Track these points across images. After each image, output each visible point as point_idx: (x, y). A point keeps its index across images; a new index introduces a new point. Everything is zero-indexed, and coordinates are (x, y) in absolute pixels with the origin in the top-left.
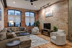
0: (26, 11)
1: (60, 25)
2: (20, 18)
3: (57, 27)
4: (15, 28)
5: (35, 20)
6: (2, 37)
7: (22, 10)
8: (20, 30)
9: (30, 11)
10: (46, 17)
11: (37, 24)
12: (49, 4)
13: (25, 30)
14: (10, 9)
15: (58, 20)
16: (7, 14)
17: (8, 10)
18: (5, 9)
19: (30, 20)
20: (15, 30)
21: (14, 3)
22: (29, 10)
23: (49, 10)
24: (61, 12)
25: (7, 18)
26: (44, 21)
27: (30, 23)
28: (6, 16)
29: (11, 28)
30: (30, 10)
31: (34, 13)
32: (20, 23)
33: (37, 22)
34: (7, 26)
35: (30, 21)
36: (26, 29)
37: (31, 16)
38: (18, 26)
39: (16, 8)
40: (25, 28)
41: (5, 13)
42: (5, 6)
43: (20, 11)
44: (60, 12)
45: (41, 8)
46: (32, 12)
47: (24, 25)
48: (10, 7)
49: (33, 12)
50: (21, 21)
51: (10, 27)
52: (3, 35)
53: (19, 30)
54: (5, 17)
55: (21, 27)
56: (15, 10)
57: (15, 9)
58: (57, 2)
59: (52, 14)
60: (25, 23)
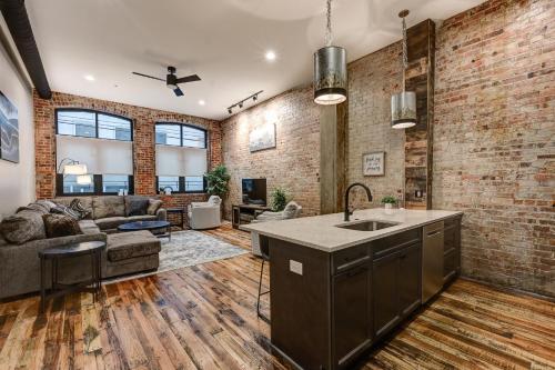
0: (163, 120)
1: (297, 185)
2: (130, 152)
3: (286, 193)
4: (99, 200)
5: (209, 166)
6: (23, 227)
7: (139, 114)
8: (128, 212)
9: (182, 120)
10: (253, 152)
11: (216, 183)
12: (261, 97)
13: (151, 209)
14: (69, 106)
15: (291, 166)
16: (50, 132)
17: (57, 110)
18: (37, 108)
19: (183, 161)
20: (99, 211)
21: (90, 78)
22: (175, 115)
23: (264, 122)
24: (301, 131)
25: (54, 153)
26: (245, 168)
27: (182, 180)
28: (45, 141)
29: (75, 200)
30: (181, 117)
31: (206, 131)
32: (131, 178)
33: (218, 173)
34: (54, 192)
35: (183, 168)
36: (159, 206)
37: (186, 143)
38: (116, 194)
39: (106, 104)
40: (154, 202)
41: (37, 125)
42: (42, 91)
43: (129, 117)
44: (299, 132)
45: (230, 112)
46: (190, 123)
47: (152, 186)
48: (71, 97)
49: (196, 124)
50: (134, 168)
51: (72, 198)
52: (25, 220)
53: (120, 209)
54: (38, 147)
55: (129, 198)
56: (97, 113)
57: (98, 108)
58: (290, 91)
59: (273, 141)
60: (157, 177)
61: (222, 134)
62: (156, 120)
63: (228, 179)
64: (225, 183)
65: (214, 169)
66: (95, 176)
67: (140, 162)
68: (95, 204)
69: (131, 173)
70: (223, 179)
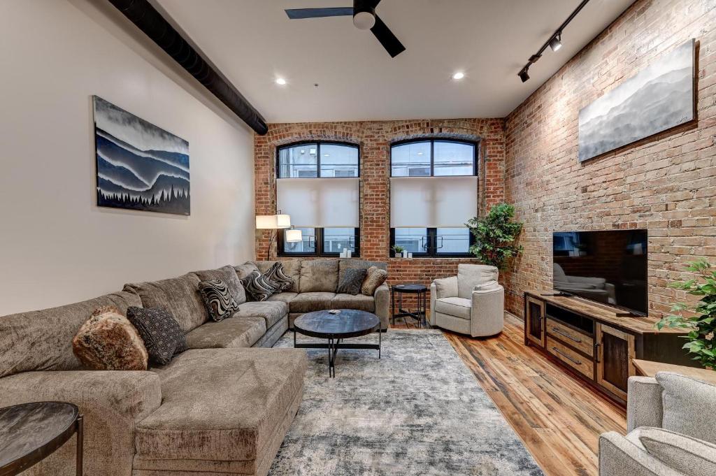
0: (401, 136)
2: (354, 195)
4: (308, 264)
5: (481, 206)
8: (340, 285)
9: (431, 131)
10: (584, 163)
13: (369, 285)
16: (270, 175)
17: (279, 148)
18: (257, 148)
19: (433, 202)
20: (306, 281)
21: (281, 81)
22: (418, 124)
28: (264, 188)
29: (276, 264)
30: (430, 124)
31: (474, 143)
32: (357, 231)
33: (495, 219)
34: (274, 251)
35: (433, 214)
38: (337, 255)
41: (257, 169)
43: (355, 140)
45: (525, 78)
46: (445, 132)
47: (384, 244)
48: (288, 127)
49: (457, 133)
54: (258, 196)
56: (319, 142)
57: (318, 136)
60: (392, 231)
61: (509, 142)
62: (391, 137)
63: (517, 232)
64: (511, 239)
65: (488, 214)
66: (316, 229)
67: (368, 208)
68: (303, 271)
69: (358, 226)
70: (507, 232)
